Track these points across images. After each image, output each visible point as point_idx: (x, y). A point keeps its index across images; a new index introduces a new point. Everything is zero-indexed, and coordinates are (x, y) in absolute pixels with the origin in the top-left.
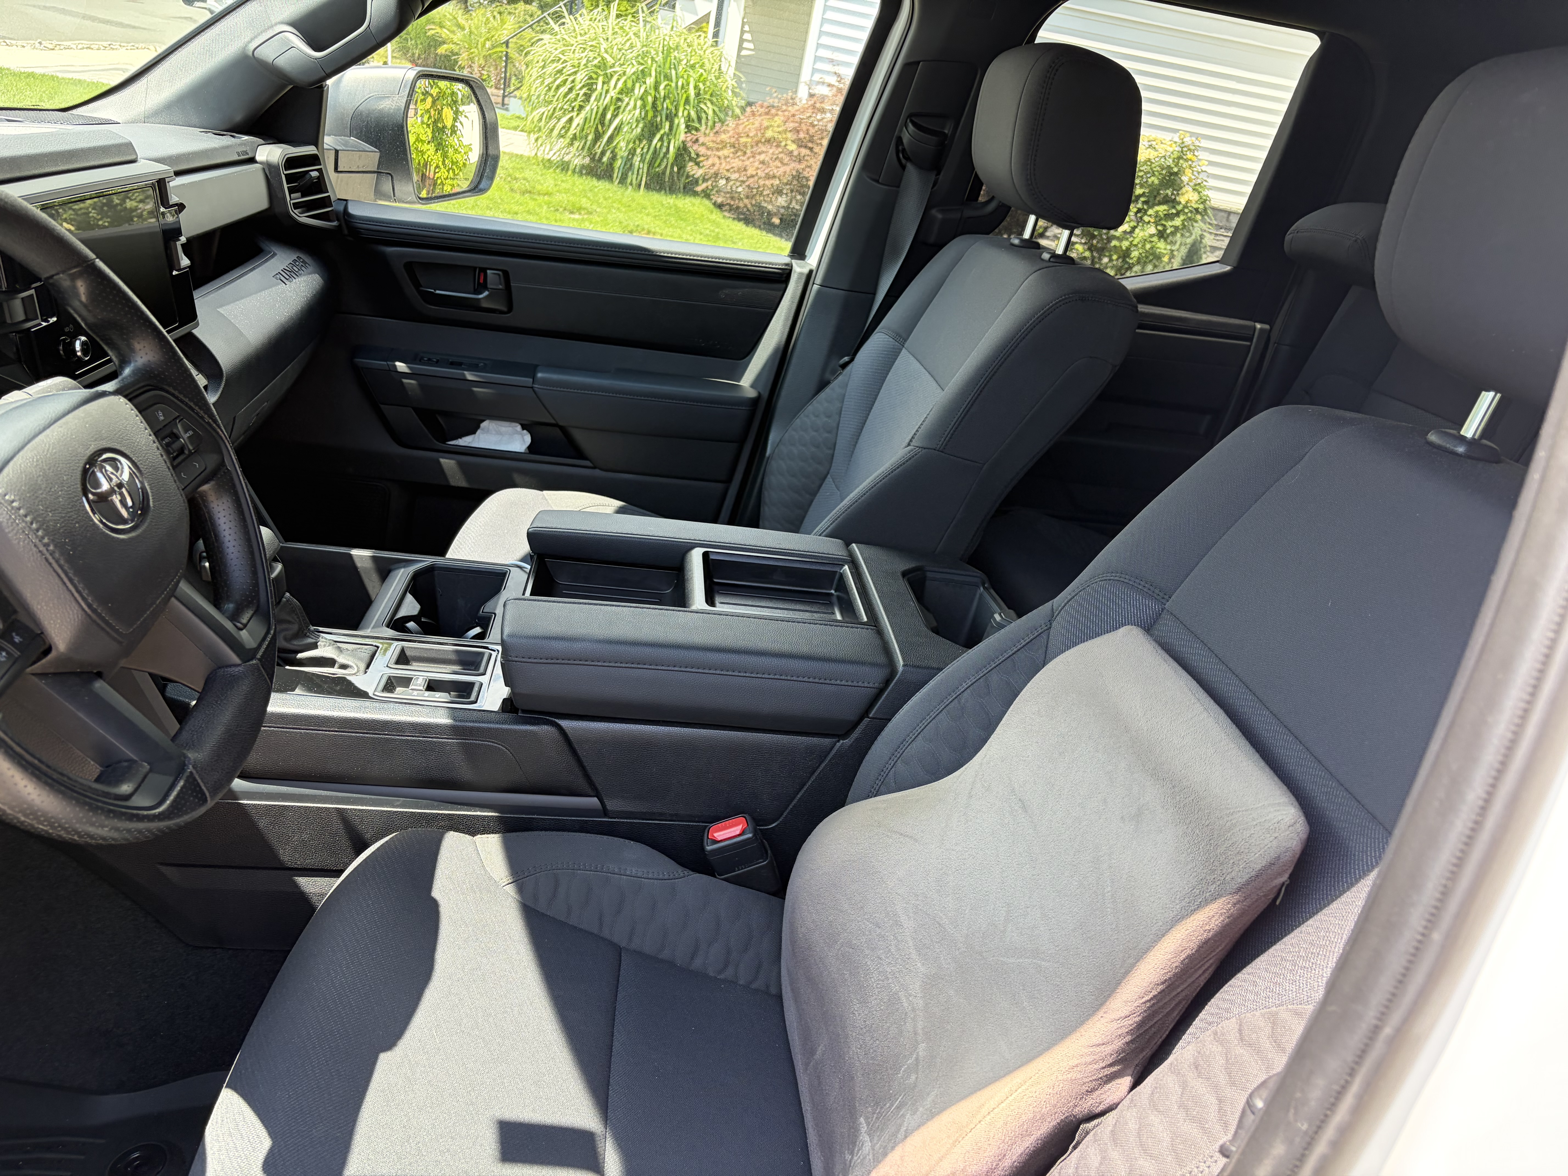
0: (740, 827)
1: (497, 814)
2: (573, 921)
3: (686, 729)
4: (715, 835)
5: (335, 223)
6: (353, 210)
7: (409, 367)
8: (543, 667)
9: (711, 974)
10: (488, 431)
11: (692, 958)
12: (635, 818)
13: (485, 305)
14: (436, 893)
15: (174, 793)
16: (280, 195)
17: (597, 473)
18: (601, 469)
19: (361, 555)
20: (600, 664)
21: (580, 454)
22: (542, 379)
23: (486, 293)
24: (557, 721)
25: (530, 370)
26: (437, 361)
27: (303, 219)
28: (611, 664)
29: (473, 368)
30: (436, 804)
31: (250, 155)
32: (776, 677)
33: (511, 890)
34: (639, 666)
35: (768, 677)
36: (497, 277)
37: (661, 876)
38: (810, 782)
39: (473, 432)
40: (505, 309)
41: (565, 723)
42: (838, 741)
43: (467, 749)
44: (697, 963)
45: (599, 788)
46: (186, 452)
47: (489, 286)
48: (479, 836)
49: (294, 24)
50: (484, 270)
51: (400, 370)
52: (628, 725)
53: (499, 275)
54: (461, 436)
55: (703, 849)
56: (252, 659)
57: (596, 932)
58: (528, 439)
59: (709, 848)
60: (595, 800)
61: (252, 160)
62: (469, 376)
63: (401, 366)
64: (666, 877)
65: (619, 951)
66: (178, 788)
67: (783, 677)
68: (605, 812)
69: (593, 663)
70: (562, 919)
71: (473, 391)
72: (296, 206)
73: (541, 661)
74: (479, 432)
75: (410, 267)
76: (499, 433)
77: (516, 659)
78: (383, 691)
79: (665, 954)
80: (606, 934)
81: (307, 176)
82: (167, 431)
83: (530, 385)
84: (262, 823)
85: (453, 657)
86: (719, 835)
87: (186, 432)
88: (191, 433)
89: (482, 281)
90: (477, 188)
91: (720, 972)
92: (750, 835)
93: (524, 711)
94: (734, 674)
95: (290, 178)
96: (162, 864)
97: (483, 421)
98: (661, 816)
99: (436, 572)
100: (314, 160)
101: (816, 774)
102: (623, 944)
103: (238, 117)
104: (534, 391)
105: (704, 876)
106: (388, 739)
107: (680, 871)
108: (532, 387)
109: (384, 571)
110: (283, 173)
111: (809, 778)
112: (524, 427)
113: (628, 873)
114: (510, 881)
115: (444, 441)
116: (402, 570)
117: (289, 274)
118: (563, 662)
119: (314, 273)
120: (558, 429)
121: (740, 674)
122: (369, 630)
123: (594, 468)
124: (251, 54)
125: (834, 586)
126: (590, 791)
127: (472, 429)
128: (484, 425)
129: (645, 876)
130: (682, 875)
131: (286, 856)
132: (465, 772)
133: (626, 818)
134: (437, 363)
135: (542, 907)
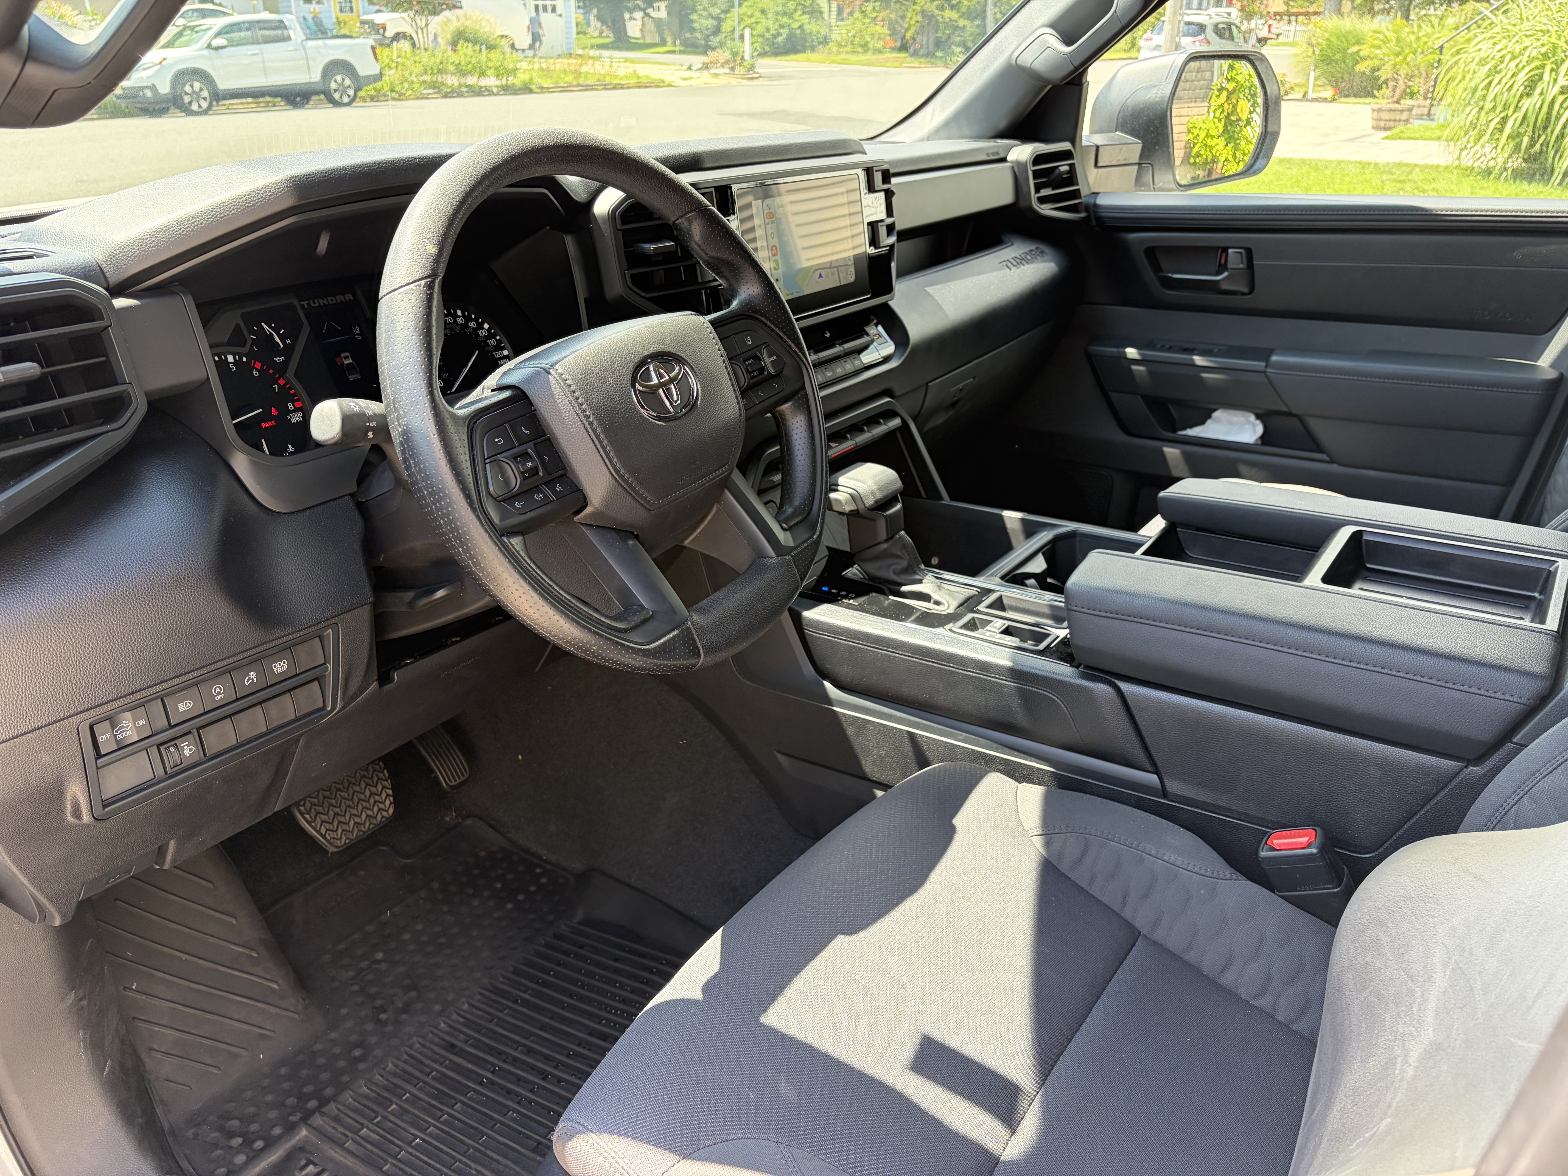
0: (1307, 839)
1: (1052, 769)
2: (1094, 891)
3: (1260, 717)
4: (1274, 842)
5: (1083, 215)
6: (1102, 201)
7: (1140, 354)
8: (1102, 621)
9: (1243, 996)
10: (1218, 421)
11: (1223, 971)
12: (1198, 808)
13: (1225, 286)
14: (956, 821)
15: (666, 638)
16: (1025, 190)
17: (1335, 468)
18: (1340, 464)
19: (1012, 517)
20: (1161, 624)
21: (1319, 449)
22: (1276, 362)
23: (1226, 274)
24: (1116, 681)
25: (1264, 354)
26: (1170, 348)
27: (1047, 210)
28: (1173, 627)
29: (1203, 353)
30: (995, 745)
31: (1002, 155)
32: (1375, 669)
33: (1038, 842)
34: (1205, 633)
35: (1365, 667)
36: (1239, 255)
37: (1202, 872)
38: (1423, 812)
39: (1202, 422)
40: (1246, 290)
41: (1124, 686)
42: (1466, 767)
43: (1024, 695)
44: (1228, 979)
45: (1159, 764)
46: (765, 373)
47: (1230, 266)
48: (1025, 784)
49: (1052, 26)
50: (1225, 250)
51: (1129, 356)
52: (1193, 700)
53: (1240, 253)
54: (1191, 426)
55: (1257, 853)
56: (787, 555)
57: (1116, 908)
58: (1260, 429)
59: (1263, 854)
60: (1155, 777)
61: (1003, 160)
62: (1199, 360)
63: (1132, 352)
64: (1209, 874)
65: (1133, 935)
66: (671, 635)
67: (1385, 671)
68: (1165, 794)
69: (1154, 623)
70: (1084, 886)
71: (1201, 378)
72: (1042, 200)
73: (1100, 613)
74: (1209, 422)
75: (1151, 252)
76: (1231, 423)
77: (1076, 608)
78: (961, 628)
79: (1191, 957)
80: (1127, 914)
81: (1057, 171)
82: (750, 353)
83: (1263, 369)
84: (850, 731)
85: (1047, 611)
86: (1276, 842)
87: (770, 356)
88: (775, 357)
89: (1223, 262)
90: (1249, 171)
91: (1255, 997)
92: (1314, 851)
93: (1087, 667)
94: (1319, 657)
95: (1037, 175)
96: (779, 752)
97: (1215, 410)
98: (1227, 811)
99: (1078, 539)
100: (1066, 155)
101: (1432, 803)
102: (1144, 931)
103: (1002, 124)
104: (1267, 377)
105: (1256, 886)
106: (952, 672)
107: (1228, 871)
108: (1264, 372)
109: (1030, 530)
110: (1031, 169)
111: (1422, 807)
112: (1258, 417)
113: (1166, 858)
114: (1039, 833)
115: (1175, 431)
116: (1045, 533)
117: (1020, 261)
118: (1123, 617)
119: (1050, 261)
120: (1296, 420)
121: (1327, 659)
122: (981, 579)
123: (1332, 462)
124: (1013, 62)
125: (1538, 588)
126: (1148, 766)
127: (1203, 417)
128: (1216, 414)
129: (1184, 866)
130: (1228, 876)
131: (869, 767)
132: (1021, 718)
133: (1188, 805)
134: (1170, 349)
135: (1064, 868)
